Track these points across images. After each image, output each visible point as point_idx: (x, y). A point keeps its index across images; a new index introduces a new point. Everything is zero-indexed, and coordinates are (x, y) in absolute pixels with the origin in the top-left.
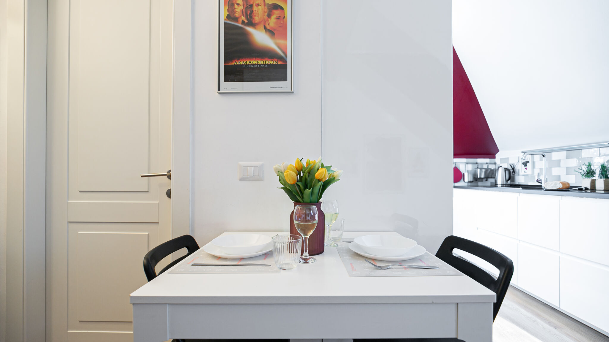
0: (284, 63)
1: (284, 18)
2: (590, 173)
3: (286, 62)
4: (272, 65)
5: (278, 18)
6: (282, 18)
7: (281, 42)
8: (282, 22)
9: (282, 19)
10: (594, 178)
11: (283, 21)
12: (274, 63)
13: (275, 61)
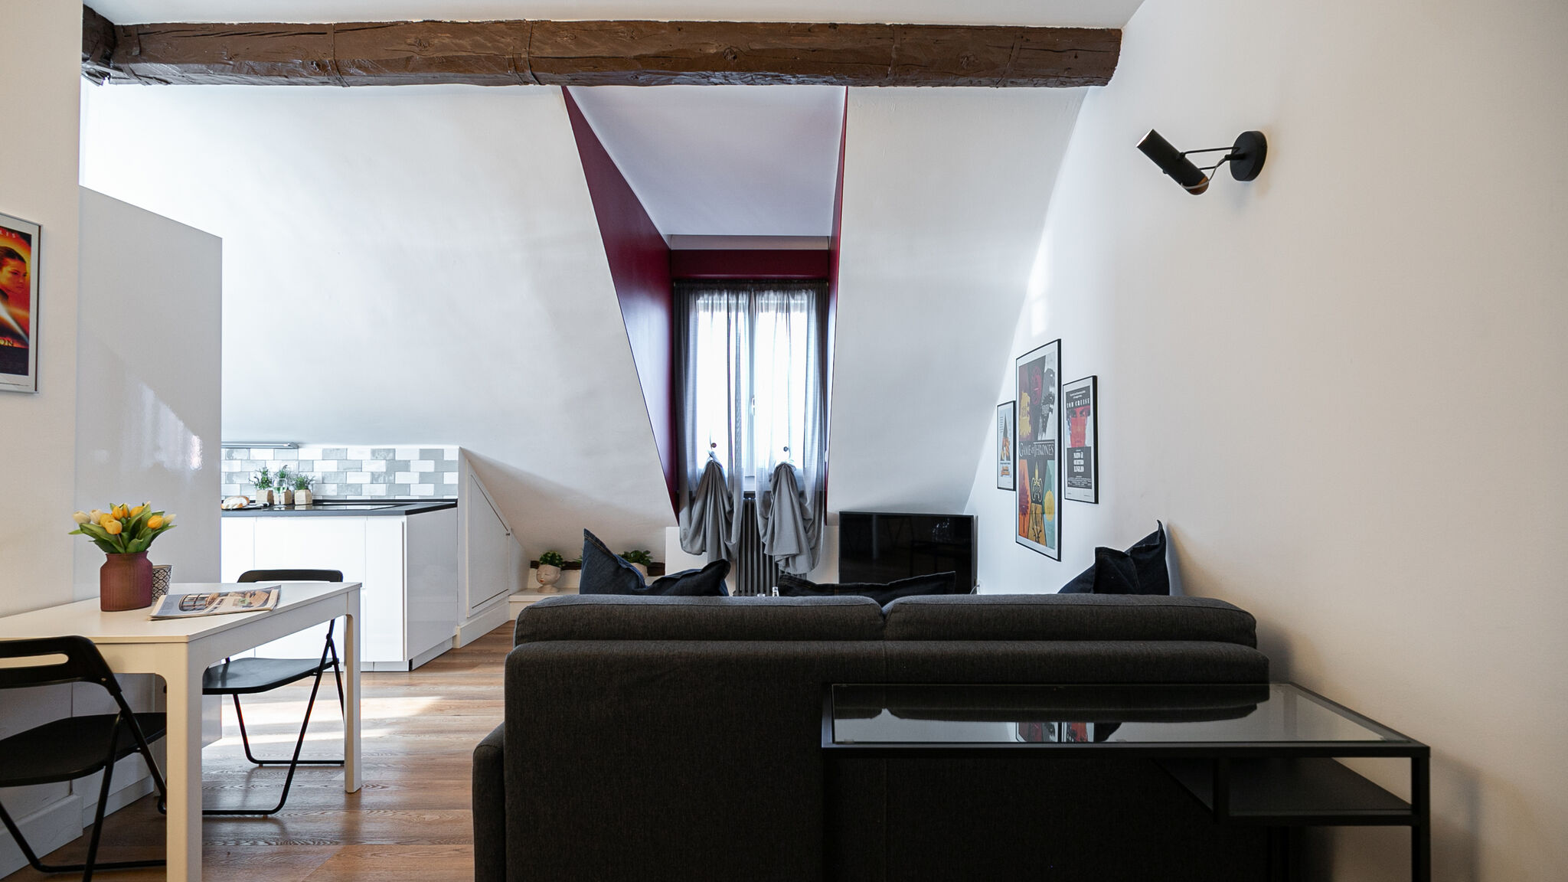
0: (23, 347)
1: (25, 275)
2: (265, 483)
3: (27, 345)
4: (8, 346)
5: (15, 273)
6: (22, 274)
7: (20, 312)
8: (21, 281)
9: (20, 275)
10: (271, 489)
11: (24, 280)
12: (6, 344)
13: (9, 342)
